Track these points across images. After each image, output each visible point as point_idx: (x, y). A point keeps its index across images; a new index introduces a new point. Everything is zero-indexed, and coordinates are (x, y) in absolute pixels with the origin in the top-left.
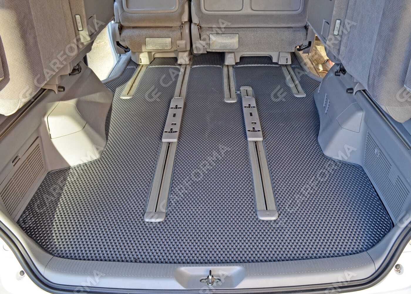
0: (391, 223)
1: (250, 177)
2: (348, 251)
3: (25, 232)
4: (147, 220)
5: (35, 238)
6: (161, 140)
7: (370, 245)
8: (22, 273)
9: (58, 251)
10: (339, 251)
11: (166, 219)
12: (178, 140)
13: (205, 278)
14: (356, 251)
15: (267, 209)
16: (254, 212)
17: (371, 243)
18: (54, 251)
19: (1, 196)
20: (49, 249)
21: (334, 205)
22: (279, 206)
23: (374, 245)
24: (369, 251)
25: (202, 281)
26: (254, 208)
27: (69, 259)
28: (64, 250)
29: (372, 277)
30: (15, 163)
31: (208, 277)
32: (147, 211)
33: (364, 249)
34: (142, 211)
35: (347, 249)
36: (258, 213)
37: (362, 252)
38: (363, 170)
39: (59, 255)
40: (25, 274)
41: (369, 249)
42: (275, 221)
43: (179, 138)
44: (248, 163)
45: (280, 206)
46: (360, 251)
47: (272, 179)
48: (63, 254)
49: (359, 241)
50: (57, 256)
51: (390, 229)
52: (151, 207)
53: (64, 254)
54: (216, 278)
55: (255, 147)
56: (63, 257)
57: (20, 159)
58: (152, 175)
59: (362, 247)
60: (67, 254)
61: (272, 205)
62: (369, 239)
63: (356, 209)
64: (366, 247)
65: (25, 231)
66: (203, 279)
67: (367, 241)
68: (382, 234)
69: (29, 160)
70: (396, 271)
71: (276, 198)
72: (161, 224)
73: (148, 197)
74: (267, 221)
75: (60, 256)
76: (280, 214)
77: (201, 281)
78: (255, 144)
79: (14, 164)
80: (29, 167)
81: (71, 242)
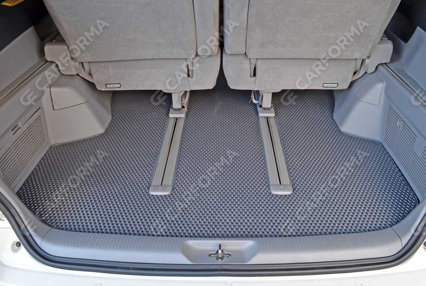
0: (416, 199)
1: (262, 152)
2: (370, 227)
3: (24, 204)
4: (152, 193)
5: (34, 210)
6: (168, 115)
7: (394, 222)
8: (18, 244)
9: (57, 223)
10: (361, 227)
11: (172, 192)
12: (186, 116)
13: (214, 253)
14: (379, 227)
15: (280, 184)
16: (267, 187)
17: (395, 219)
18: (53, 223)
19: (1, 170)
20: (48, 221)
21: (353, 180)
22: (293, 180)
23: (398, 222)
24: (394, 227)
25: (212, 256)
26: (266, 182)
27: (68, 231)
28: (64, 221)
29: (398, 254)
30: (15, 131)
31: (218, 251)
32: (153, 184)
33: (388, 225)
34: (147, 184)
35: (369, 225)
36: (271, 187)
37: (386, 228)
38: (383, 146)
39: (58, 227)
40: (22, 246)
41: (393, 225)
42: (290, 195)
43: (187, 114)
44: (260, 138)
45: (295, 181)
46: (384, 228)
47: (285, 154)
48: (62, 226)
49: (381, 217)
50: (56, 228)
51: (416, 205)
52: (156, 181)
53: (64, 227)
54: (226, 253)
55: (267, 122)
56: (63, 229)
57: (20, 128)
58: (158, 149)
59: (385, 223)
60: (66, 226)
61: (286, 179)
62: (393, 215)
63: (377, 184)
64: (390, 223)
65: (24, 202)
66: (211, 254)
67: (391, 217)
68: (407, 211)
69: (31, 130)
70: (425, 248)
71: (290, 173)
72: (167, 197)
73: (154, 171)
74: (281, 196)
75: (59, 229)
76: (295, 189)
77: (209, 255)
78: (266, 120)
79: (13, 132)
80: (30, 138)
81: (71, 214)
